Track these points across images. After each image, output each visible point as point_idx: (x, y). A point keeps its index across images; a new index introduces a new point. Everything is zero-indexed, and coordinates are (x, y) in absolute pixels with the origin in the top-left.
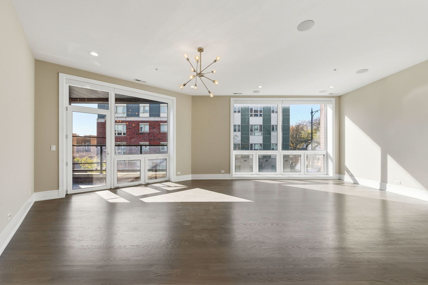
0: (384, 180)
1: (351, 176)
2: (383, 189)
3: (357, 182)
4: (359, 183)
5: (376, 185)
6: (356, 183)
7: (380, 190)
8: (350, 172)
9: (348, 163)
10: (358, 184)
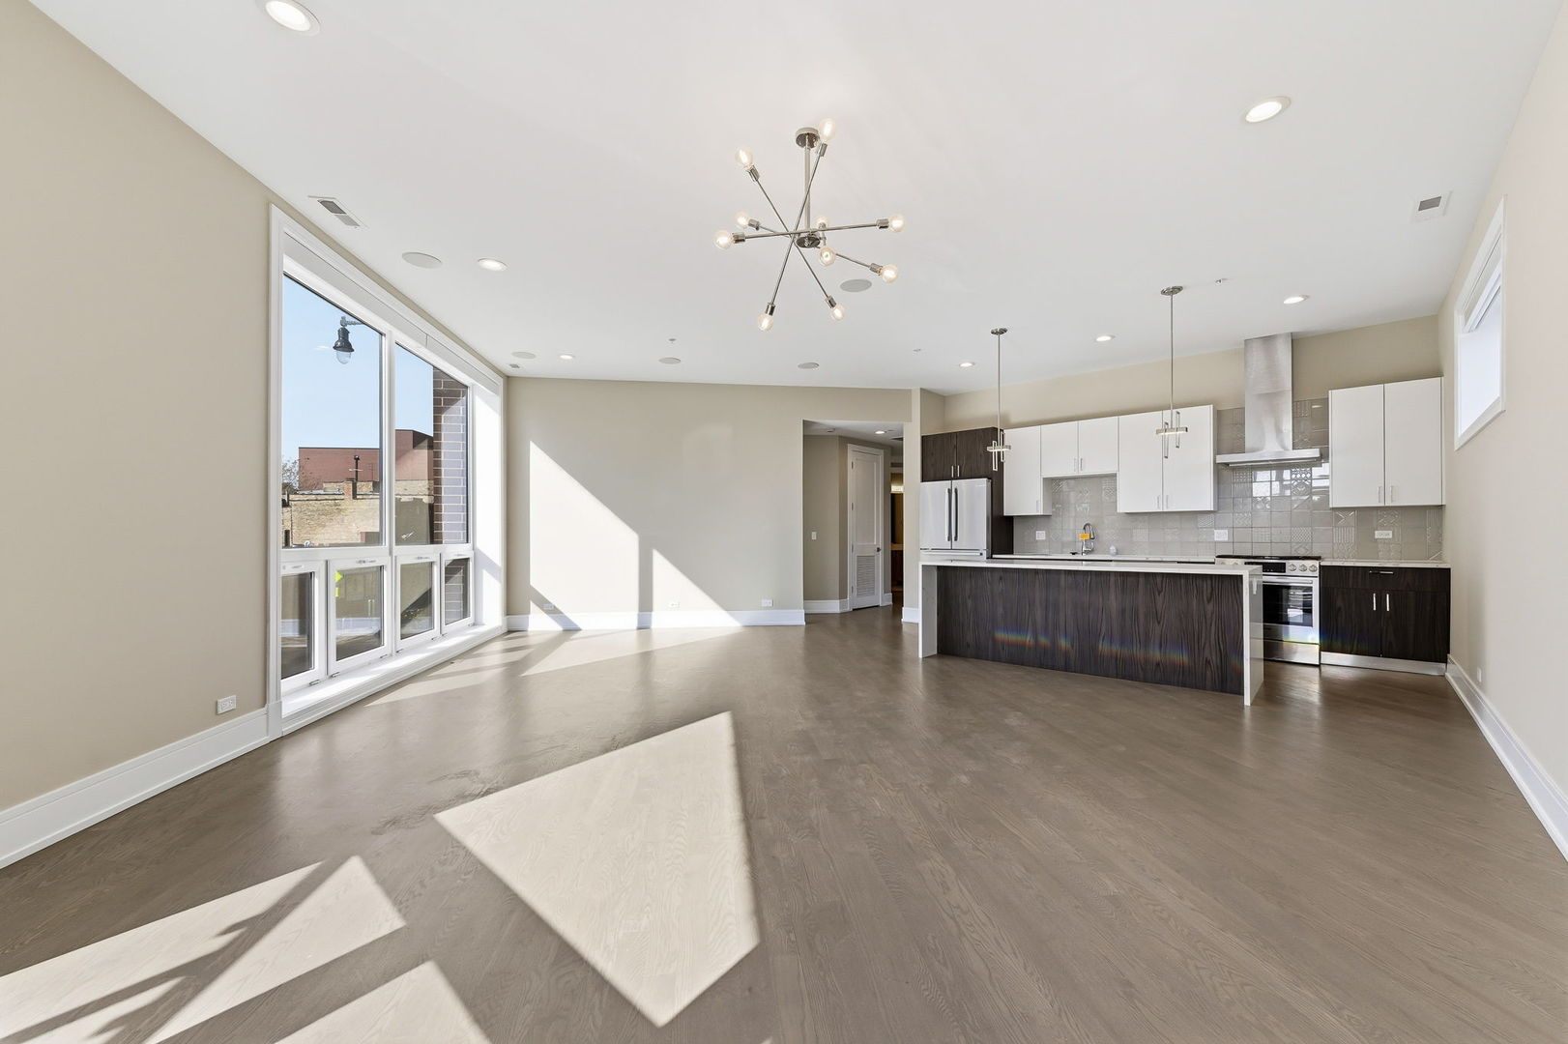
0: (646, 604)
1: (553, 611)
2: (644, 627)
3: (575, 625)
4: (580, 626)
5: (631, 620)
6: (572, 627)
7: (639, 628)
8: (547, 602)
9: (540, 576)
10: (579, 630)
